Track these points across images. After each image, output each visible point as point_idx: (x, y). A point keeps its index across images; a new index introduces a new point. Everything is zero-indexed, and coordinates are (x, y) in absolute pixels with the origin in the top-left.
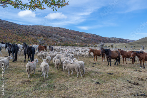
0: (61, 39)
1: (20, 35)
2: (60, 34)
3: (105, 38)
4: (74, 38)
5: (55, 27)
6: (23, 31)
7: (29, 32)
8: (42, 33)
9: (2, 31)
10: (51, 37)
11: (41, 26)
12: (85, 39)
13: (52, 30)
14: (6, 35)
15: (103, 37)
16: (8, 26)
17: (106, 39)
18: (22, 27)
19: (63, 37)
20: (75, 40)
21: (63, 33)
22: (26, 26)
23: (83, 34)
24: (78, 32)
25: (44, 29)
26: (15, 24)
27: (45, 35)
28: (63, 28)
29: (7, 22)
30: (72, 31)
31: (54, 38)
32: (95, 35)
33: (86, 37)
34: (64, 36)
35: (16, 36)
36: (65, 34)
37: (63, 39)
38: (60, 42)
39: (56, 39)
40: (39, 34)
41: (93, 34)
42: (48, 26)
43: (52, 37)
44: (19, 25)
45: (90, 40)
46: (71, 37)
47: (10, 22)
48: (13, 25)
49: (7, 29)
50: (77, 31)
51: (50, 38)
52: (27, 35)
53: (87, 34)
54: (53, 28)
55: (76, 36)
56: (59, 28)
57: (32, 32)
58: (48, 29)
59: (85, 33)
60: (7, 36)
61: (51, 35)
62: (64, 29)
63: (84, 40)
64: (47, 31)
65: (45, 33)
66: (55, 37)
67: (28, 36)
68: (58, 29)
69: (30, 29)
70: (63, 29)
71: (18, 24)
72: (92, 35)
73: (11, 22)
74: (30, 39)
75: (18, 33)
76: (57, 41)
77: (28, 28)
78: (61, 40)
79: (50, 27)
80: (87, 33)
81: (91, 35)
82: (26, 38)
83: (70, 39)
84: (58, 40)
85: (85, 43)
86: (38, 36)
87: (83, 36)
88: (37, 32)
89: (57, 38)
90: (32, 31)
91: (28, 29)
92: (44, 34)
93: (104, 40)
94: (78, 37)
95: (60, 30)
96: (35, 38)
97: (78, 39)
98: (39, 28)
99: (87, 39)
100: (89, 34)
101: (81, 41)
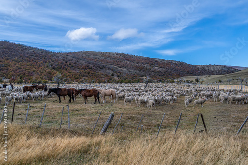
0: (119, 72)
1: (54, 68)
2: (119, 63)
3: (195, 66)
4: (142, 69)
5: (109, 53)
6: (60, 61)
7: (68, 63)
8: (89, 63)
9: (28, 63)
10: (102, 69)
11: (88, 52)
12: (161, 69)
13: (106, 57)
14: (34, 69)
15: (192, 65)
16: (37, 56)
17: (198, 68)
18: (57, 55)
19: (122, 69)
20: (144, 72)
21: (123, 61)
23: (157, 61)
25: (92, 56)
26: (47, 52)
27: (93, 67)
28: (123, 53)
29: (36, 49)
30: (139, 57)
31: (107, 71)
32: (178, 62)
33: (162, 66)
34: (123, 66)
35: (49, 70)
36: (127, 63)
37: (122, 72)
38: (118, 76)
39: (112, 72)
40: (83, 66)
41: (175, 61)
42: (99, 52)
43: (104, 69)
44: (53, 53)
45: (170, 70)
46: (136, 68)
47: (39, 50)
48: (44, 54)
49: (34, 60)
50: (146, 58)
51: (102, 71)
52: (64, 68)
53: (163, 62)
54: (107, 55)
55: (146, 66)
56: (117, 54)
57: (72, 64)
58: (98, 57)
59: (160, 60)
60: (34, 71)
61: (103, 66)
62: (125, 54)
63: (158, 72)
64: (98, 60)
65: (93, 63)
66: (109, 69)
67: (67, 70)
68: (115, 55)
69: (70, 58)
70: (123, 55)
71: (51, 52)
72: (172, 62)
73: (41, 50)
74: (69, 74)
75: (51, 65)
76: (112, 75)
78: (118, 74)
79: (102, 54)
80: (164, 60)
82: (62, 73)
83: (134, 72)
84: (115, 73)
85: (160, 77)
86: (82, 69)
87: (157, 65)
88: (81, 61)
89: (112, 70)
90: (73, 61)
91: (67, 58)
92: (91, 65)
93: (193, 71)
94: (149, 66)
95: (118, 56)
96: (76, 72)
97: (149, 70)
98: (84, 55)
99: (164, 69)
100: (167, 62)
101: (153, 74)
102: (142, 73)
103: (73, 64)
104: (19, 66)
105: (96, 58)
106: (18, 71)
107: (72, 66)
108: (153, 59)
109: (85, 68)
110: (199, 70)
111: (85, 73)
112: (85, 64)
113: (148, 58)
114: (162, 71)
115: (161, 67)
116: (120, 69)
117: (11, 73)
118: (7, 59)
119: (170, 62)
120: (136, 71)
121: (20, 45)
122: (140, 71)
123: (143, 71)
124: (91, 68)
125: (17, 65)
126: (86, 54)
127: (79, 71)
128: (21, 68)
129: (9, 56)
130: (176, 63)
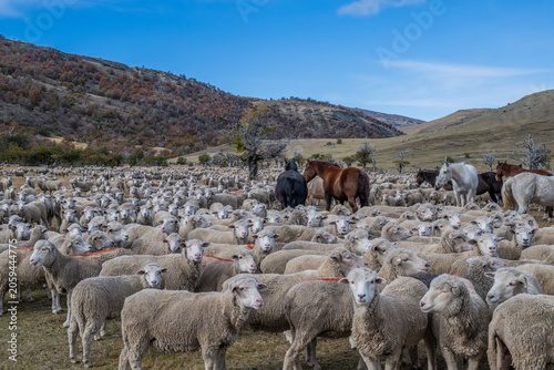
3: (245, 102)
12: (117, 107)
15: (232, 98)
20: (47, 116)
23: (94, 70)
30: (8, 43)
32: (178, 80)
41: (169, 75)
45: (154, 112)
46: (6, 94)
53: (121, 73)
55: (49, 87)
59: (106, 64)
63: (110, 116)
72: (156, 79)
80: (124, 68)
81: (149, 79)
87: (98, 88)
94: (62, 91)
97: (68, 106)
99: (130, 107)
100: (136, 76)
101: (87, 124)
102: (40, 117)
108: (74, 58)
114: (123, 114)
115: (116, 97)
119: (150, 75)
120: (13, 108)
122: (31, 109)
123: (45, 109)
130: (174, 82)
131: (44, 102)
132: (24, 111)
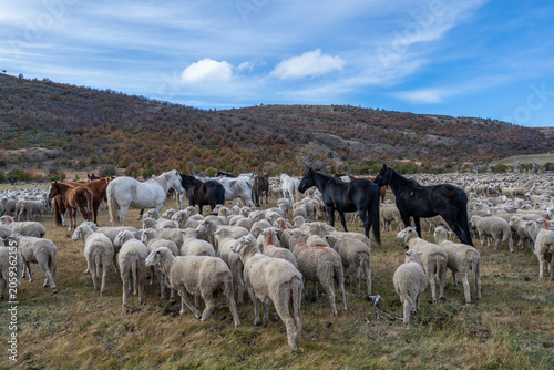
0: (344, 150)
1: (204, 144)
2: (341, 129)
3: (534, 130)
4: (397, 141)
5: (318, 107)
6: (215, 129)
7: (233, 133)
8: (277, 131)
9: (154, 135)
10: (307, 142)
11: (270, 106)
12: (444, 141)
13: (311, 116)
14: (166, 147)
15: (523, 128)
16: (169, 119)
17: (542, 135)
18: (208, 116)
19: (351, 142)
20: (403, 149)
21: (351, 124)
22: (222, 114)
23: (432, 121)
24: (410, 115)
25: (281, 116)
26: (190, 110)
27: (285, 139)
28: (349, 106)
29: (165, 104)
30: (387, 113)
31: (318, 147)
32: (486, 121)
33: (447, 132)
34: (353, 136)
35: (195, 148)
36: (360, 127)
37: (350, 148)
38: (343, 159)
39: (329, 150)
40: (266, 137)
41: (478, 119)
42: (295, 106)
45: (467, 142)
46: (382, 139)
47: (173, 106)
48: (183, 114)
49: (165, 129)
50: (404, 114)
51: (306, 148)
52: (226, 143)
53: (447, 121)
54: (312, 111)
55: (405, 133)
56: (336, 108)
57: (241, 133)
58: (294, 116)
59: (439, 117)
60: (167, 151)
61: (308, 136)
62: (355, 108)
63: (439, 146)
64: (293, 122)
65: (285, 131)
66: (321, 142)
67: (230, 146)
68: (332, 110)
69: (236, 121)
70: (349, 109)
71: (197, 110)
72: (470, 122)
73: (177, 106)
74: (237, 155)
75: (199, 138)
76: (330, 156)
77: (228, 118)
78: (344, 154)
79: (302, 109)
80: (450, 118)
81: (465, 123)
82: (222, 155)
83: (379, 148)
84: (335, 153)
85: (444, 159)
86: (262, 144)
87: (433, 131)
88: (259, 127)
89: (329, 145)
90: (242, 128)
91: (230, 121)
92: (281, 136)
93: (529, 141)
94: (413, 134)
95: (338, 113)
96: (252, 150)
97: (414, 142)
98: (263, 114)
99: (452, 140)
100: (458, 122)
101: (425, 151)
102: (399, 149)
103: (242, 135)
104: (137, 141)
105: (290, 120)
106: (136, 151)
107: (242, 139)
108: (421, 116)
109: (268, 142)
110: (544, 140)
111: (270, 152)
112: (268, 133)
113: (409, 114)
114: (447, 144)
115: (444, 135)
116: (346, 141)
117: (124, 157)
118: (114, 129)
119: (466, 121)
120: (385, 146)
121: (135, 98)
122: (393, 145)
123: (402, 145)
124: (282, 142)
125: (133, 140)
126: (267, 111)
127: (257, 150)
128: (141, 146)
129: (116, 122)
130: (482, 123)
131: (401, 141)
132: (390, 147)
